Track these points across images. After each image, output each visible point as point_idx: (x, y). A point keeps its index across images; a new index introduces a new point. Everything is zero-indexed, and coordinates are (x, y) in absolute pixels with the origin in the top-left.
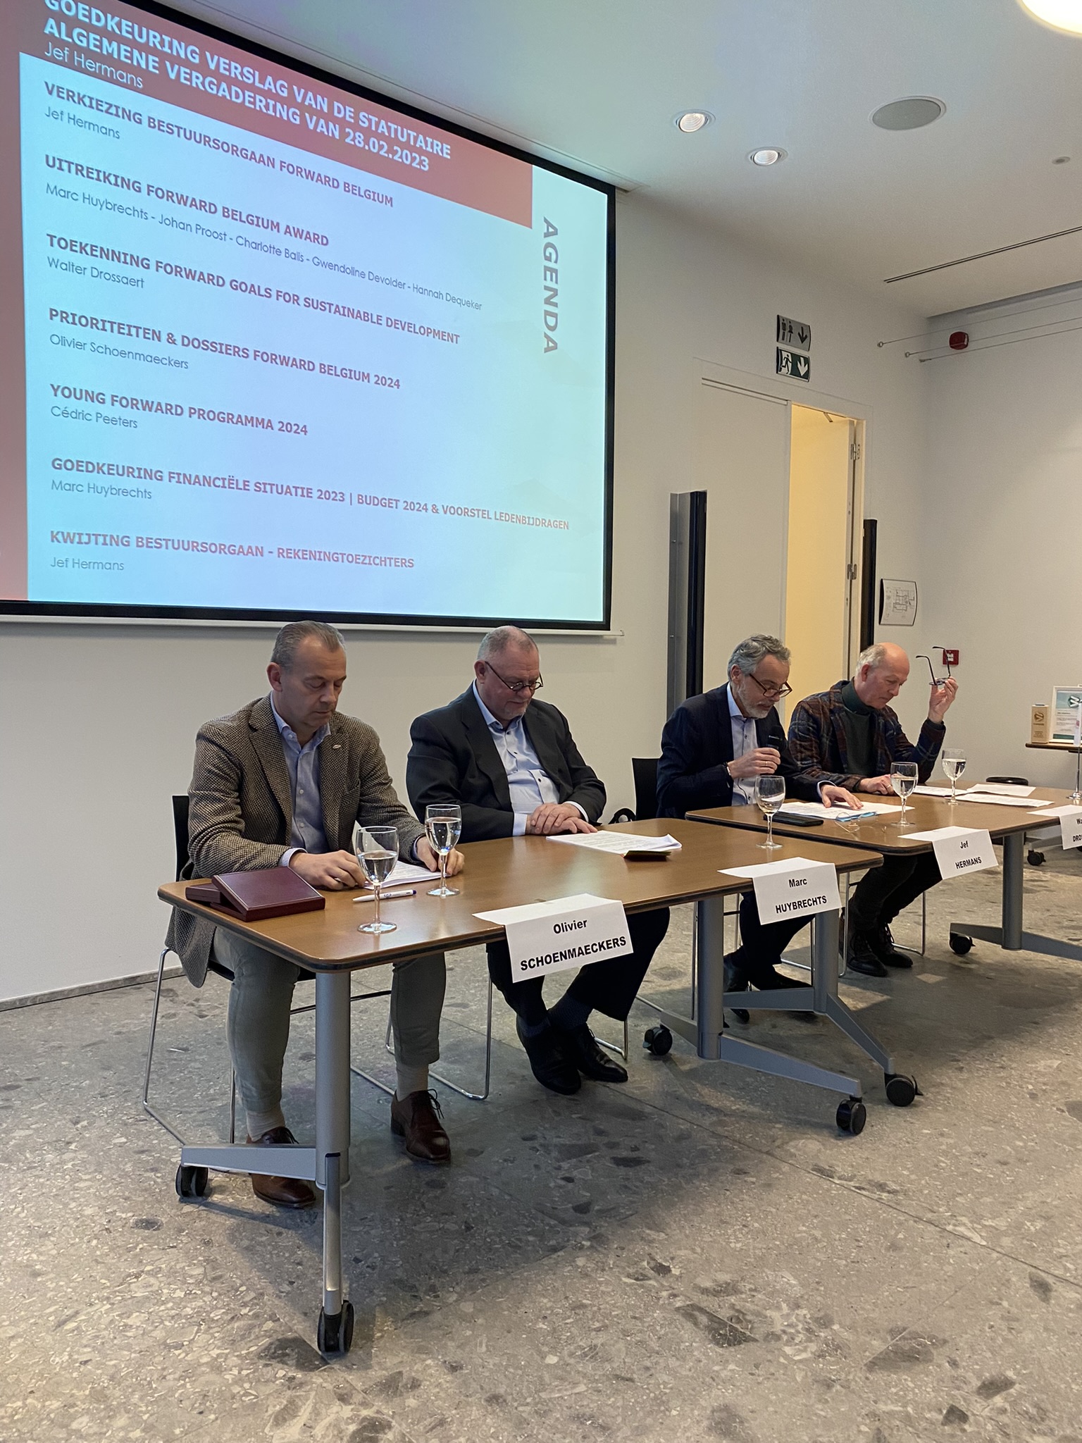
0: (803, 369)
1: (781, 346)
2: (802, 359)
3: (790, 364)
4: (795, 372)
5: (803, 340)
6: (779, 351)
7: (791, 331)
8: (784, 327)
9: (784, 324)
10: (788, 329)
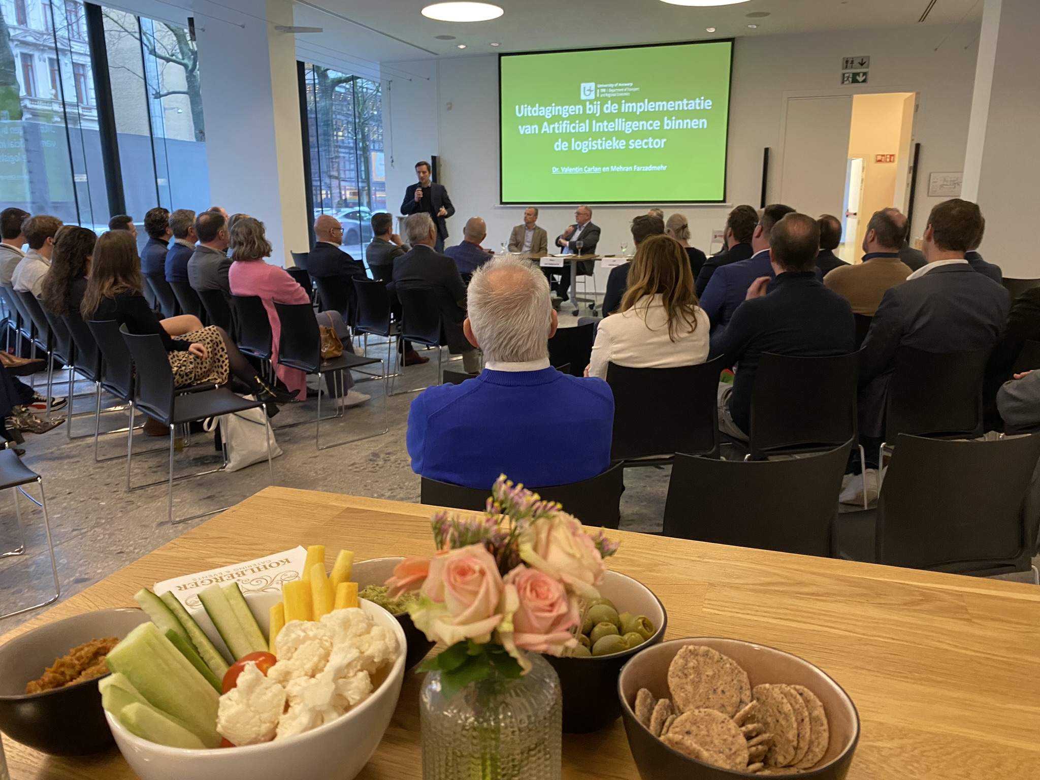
0: (860, 79)
1: (845, 71)
2: (861, 74)
3: (850, 79)
4: (855, 81)
5: (862, 64)
6: (844, 74)
7: (852, 62)
8: (848, 63)
9: (847, 62)
10: (850, 62)
